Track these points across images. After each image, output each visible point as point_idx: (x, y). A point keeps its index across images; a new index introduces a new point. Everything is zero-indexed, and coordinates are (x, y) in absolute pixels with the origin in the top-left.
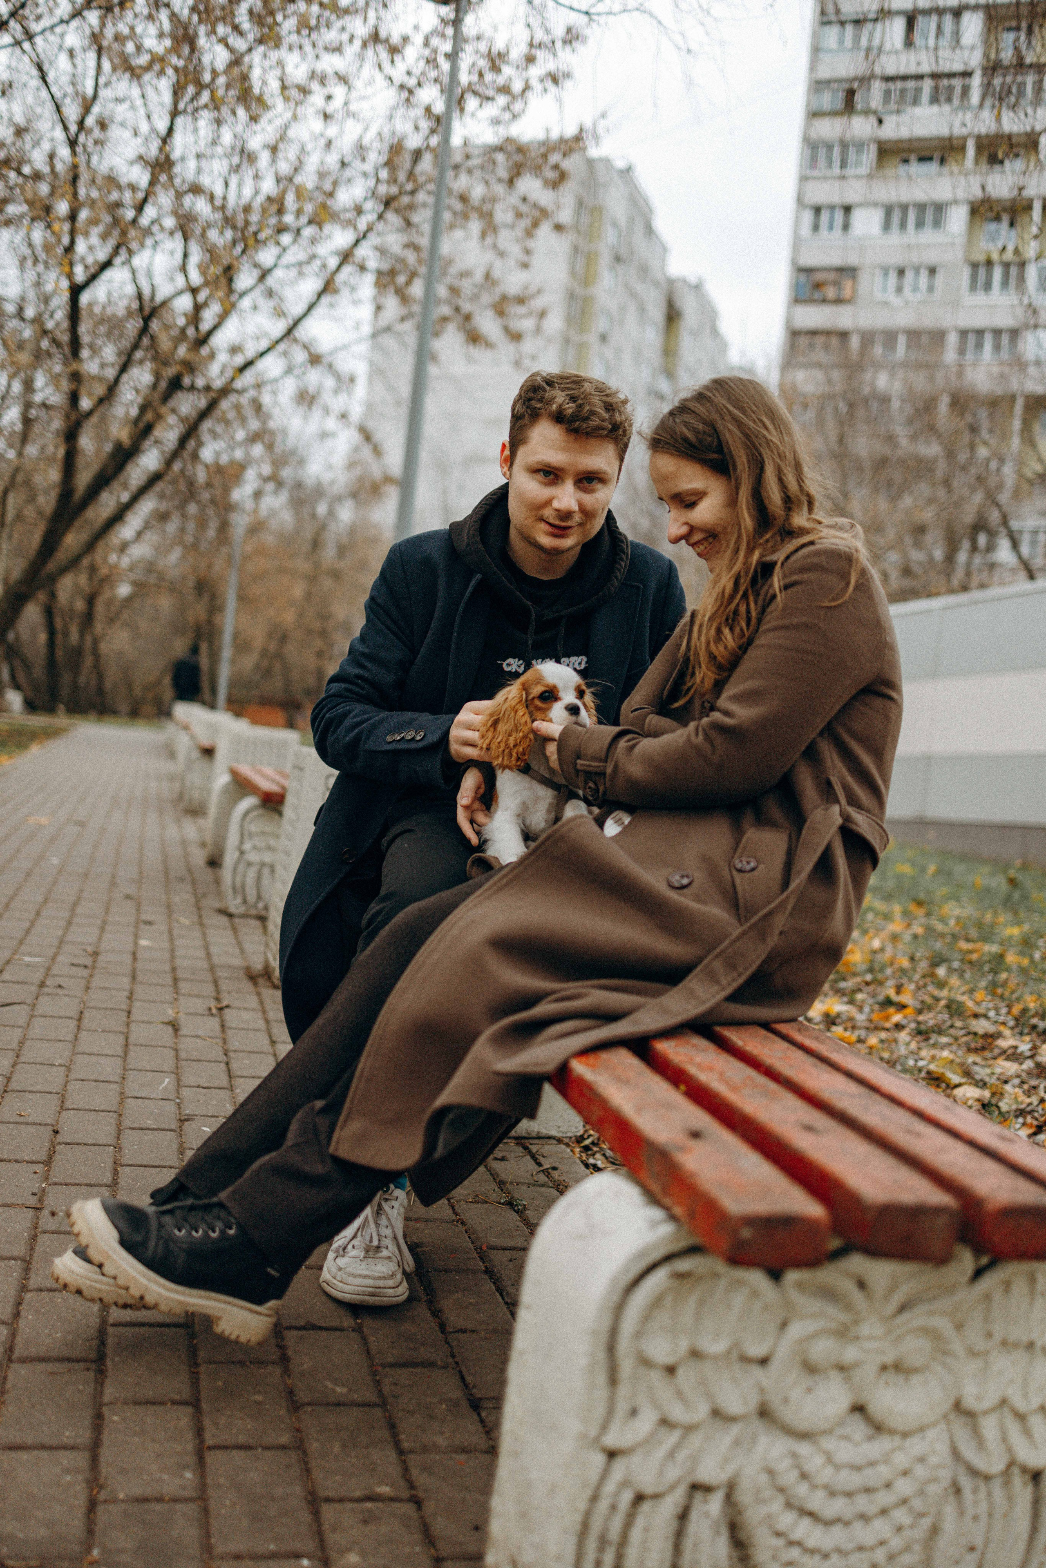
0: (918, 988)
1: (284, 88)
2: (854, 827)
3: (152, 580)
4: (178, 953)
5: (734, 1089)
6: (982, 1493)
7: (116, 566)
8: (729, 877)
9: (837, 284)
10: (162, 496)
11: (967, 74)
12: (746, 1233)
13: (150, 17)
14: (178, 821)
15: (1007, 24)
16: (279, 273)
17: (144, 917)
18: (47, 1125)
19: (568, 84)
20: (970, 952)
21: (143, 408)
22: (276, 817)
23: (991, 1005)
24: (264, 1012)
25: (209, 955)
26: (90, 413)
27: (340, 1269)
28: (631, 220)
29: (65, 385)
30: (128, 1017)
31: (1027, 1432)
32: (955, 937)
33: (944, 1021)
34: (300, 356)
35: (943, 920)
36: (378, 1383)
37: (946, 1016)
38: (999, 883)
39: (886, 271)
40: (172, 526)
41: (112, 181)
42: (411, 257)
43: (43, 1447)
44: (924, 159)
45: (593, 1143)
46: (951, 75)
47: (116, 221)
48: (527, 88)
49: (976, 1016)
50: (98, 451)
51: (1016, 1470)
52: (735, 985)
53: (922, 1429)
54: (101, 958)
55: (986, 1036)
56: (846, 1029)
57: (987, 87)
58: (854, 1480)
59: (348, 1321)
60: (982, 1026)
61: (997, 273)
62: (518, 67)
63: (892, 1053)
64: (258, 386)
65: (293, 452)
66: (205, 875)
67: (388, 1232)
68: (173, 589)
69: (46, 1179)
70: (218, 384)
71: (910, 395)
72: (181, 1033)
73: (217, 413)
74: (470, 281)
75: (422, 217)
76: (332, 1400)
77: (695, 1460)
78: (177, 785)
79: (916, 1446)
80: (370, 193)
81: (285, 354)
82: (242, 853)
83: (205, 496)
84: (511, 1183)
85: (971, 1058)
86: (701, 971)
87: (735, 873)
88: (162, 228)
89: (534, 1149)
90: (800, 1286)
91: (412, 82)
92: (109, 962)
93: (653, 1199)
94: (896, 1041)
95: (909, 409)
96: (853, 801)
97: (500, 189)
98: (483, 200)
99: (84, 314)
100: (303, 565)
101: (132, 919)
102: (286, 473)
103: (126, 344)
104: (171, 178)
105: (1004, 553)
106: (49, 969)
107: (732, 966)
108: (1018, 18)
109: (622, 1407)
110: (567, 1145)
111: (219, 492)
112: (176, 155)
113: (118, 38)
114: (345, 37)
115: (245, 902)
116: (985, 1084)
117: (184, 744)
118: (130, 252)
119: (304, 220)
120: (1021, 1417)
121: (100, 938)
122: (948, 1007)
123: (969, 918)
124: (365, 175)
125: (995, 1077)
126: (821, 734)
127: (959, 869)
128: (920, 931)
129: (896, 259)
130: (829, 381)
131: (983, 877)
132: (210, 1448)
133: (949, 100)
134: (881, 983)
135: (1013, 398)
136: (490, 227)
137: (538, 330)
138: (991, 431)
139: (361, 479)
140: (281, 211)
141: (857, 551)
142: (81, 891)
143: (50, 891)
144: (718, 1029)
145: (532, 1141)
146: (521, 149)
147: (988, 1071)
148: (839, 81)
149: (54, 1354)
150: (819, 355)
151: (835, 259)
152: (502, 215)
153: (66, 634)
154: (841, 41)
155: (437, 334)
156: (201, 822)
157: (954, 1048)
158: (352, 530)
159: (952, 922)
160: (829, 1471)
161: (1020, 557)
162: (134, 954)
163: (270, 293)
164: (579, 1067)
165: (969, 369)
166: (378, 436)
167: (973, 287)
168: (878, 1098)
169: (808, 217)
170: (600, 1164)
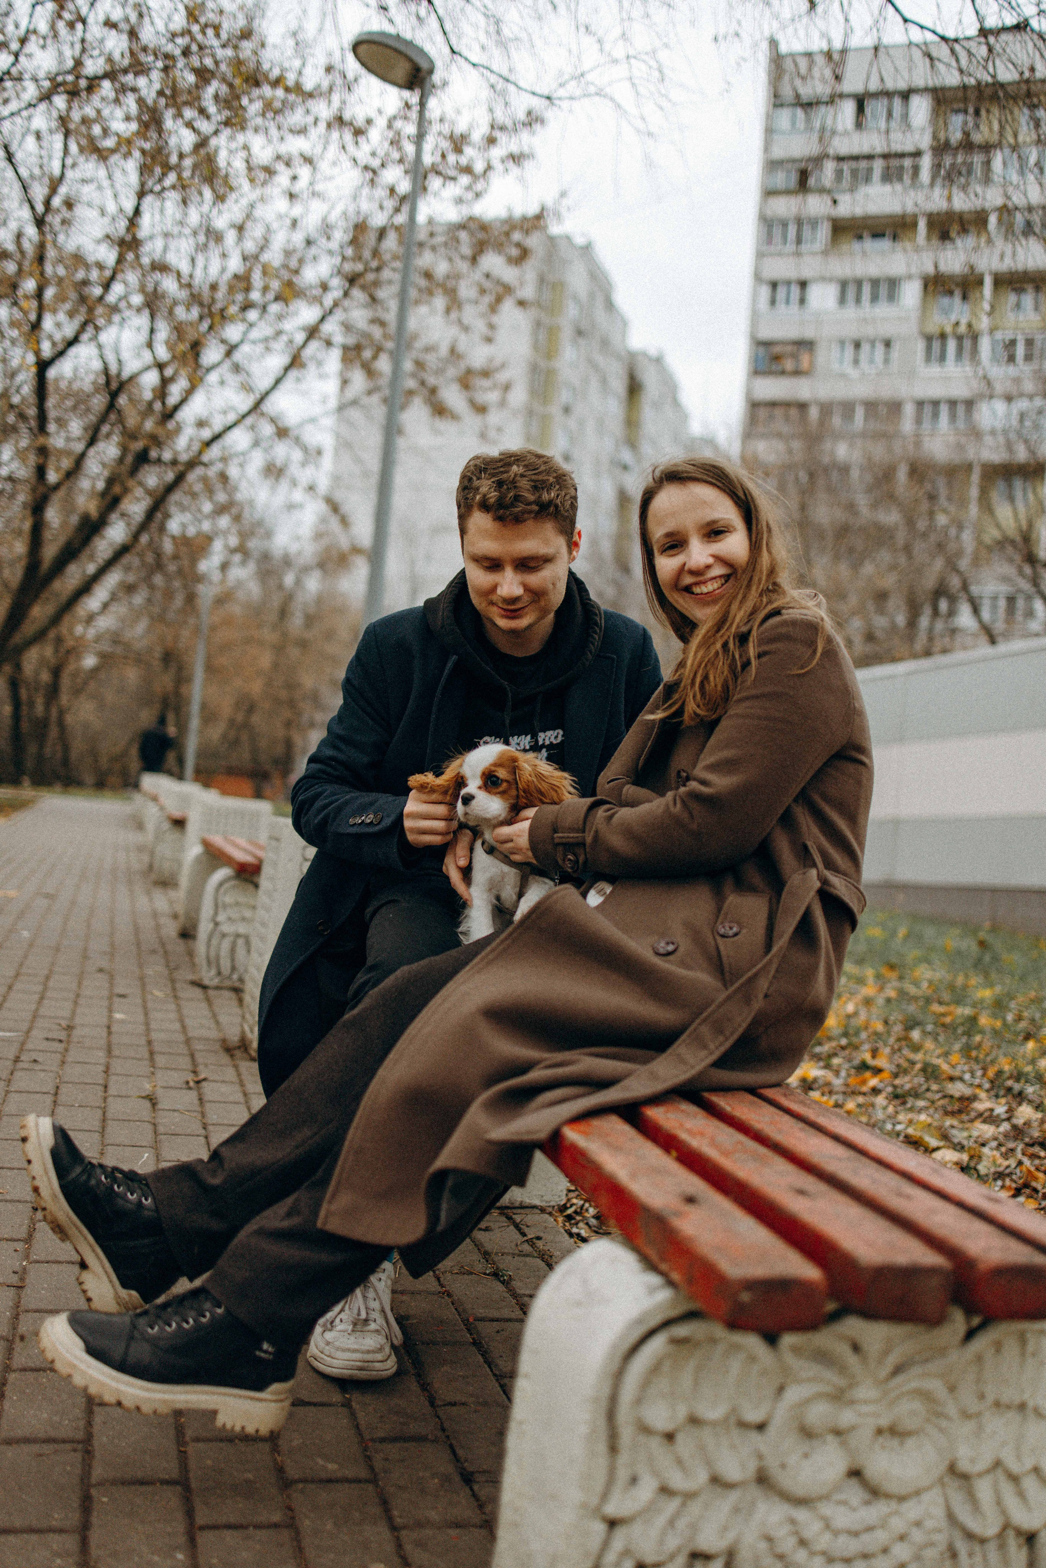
0: (894, 1052)
1: (250, 169)
2: (832, 890)
3: (119, 650)
4: (153, 1026)
5: (726, 1154)
6: (978, 1558)
7: (82, 638)
8: (713, 943)
9: (795, 356)
10: (128, 569)
11: (917, 154)
12: (745, 1297)
13: (117, 101)
14: (148, 893)
15: (955, 106)
16: (245, 348)
17: (119, 990)
18: (26, 1202)
19: (528, 164)
20: (943, 1015)
21: (110, 482)
22: (251, 887)
23: (966, 1068)
24: (242, 1084)
25: (184, 1027)
26: (57, 487)
27: (328, 1343)
28: (592, 296)
29: (33, 459)
30: (105, 1092)
31: (1021, 1495)
32: (928, 1001)
33: (921, 1085)
34: (267, 430)
35: (916, 983)
36: (368, 1458)
37: (922, 1080)
38: (970, 945)
39: (842, 343)
40: (138, 599)
41: (78, 259)
42: (377, 332)
43: (32, 1530)
44: (877, 235)
45: (576, 1212)
46: (902, 155)
47: (83, 299)
48: (489, 167)
49: (952, 1079)
50: (64, 524)
51: (1011, 1533)
52: (723, 1049)
53: (918, 1493)
54: (77, 1032)
55: (962, 1099)
56: (823, 1094)
57: (937, 167)
58: (852, 1546)
59: (336, 1397)
60: (957, 1089)
61: (952, 345)
62: (479, 148)
63: (870, 1116)
64: (224, 460)
65: (260, 523)
66: (178, 947)
67: (375, 1305)
68: (139, 660)
69: (27, 1257)
70: (184, 457)
71: (869, 464)
72: (160, 1106)
73: (184, 486)
74: (434, 354)
75: (387, 294)
76: (323, 1475)
77: (694, 1528)
78: (146, 858)
79: (912, 1510)
80: (336, 270)
81: (253, 428)
82: (217, 924)
83: (172, 568)
84: (496, 1254)
85: (948, 1122)
86: (689, 1036)
87: (718, 938)
88: (130, 306)
89: (518, 1218)
90: (796, 1350)
91: (375, 163)
92: (83, 1037)
93: (650, 1265)
94: (873, 1105)
95: (869, 478)
96: (830, 865)
97: (463, 266)
98: (448, 277)
99: (51, 388)
100: (269, 635)
101: (105, 993)
102: (253, 544)
103: (92, 418)
104: (137, 257)
105: (965, 618)
106: (23, 1044)
107: (718, 1029)
108: (965, 100)
109: (623, 1474)
110: (550, 1214)
111: (186, 563)
112: (142, 234)
113: (85, 121)
114: (310, 119)
115: (219, 973)
116: (963, 1147)
117: (152, 814)
118: (97, 329)
119: (271, 296)
120: (1014, 1479)
121: (74, 1013)
122: (924, 1070)
123: (940, 981)
124: (330, 252)
125: (972, 1140)
126: (796, 800)
127: (929, 932)
128: (892, 994)
129: (852, 331)
130: (790, 451)
131: (953, 940)
132: (202, 1528)
133: (900, 179)
134: (856, 1048)
135: (969, 467)
136: (454, 303)
137: (503, 403)
138: (949, 499)
139: (328, 549)
140: (248, 289)
141: (822, 619)
142: (53, 964)
143: (21, 965)
144: (706, 1095)
145: (515, 1211)
146: (484, 227)
147: (965, 1134)
148: (794, 161)
149: (42, 1435)
150: (779, 425)
151: (793, 333)
152: (466, 291)
153: (31, 704)
154: (793, 123)
155: (403, 407)
156: (172, 894)
157: (931, 1111)
158: (320, 600)
159: (925, 985)
160: (827, 1536)
161: (980, 621)
162: (109, 1027)
163: (237, 368)
164: (571, 1134)
165: (927, 439)
166: (345, 508)
167: (928, 358)
168: (867, 1161)
169: (765, 292)
170: (584, 1233)
